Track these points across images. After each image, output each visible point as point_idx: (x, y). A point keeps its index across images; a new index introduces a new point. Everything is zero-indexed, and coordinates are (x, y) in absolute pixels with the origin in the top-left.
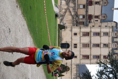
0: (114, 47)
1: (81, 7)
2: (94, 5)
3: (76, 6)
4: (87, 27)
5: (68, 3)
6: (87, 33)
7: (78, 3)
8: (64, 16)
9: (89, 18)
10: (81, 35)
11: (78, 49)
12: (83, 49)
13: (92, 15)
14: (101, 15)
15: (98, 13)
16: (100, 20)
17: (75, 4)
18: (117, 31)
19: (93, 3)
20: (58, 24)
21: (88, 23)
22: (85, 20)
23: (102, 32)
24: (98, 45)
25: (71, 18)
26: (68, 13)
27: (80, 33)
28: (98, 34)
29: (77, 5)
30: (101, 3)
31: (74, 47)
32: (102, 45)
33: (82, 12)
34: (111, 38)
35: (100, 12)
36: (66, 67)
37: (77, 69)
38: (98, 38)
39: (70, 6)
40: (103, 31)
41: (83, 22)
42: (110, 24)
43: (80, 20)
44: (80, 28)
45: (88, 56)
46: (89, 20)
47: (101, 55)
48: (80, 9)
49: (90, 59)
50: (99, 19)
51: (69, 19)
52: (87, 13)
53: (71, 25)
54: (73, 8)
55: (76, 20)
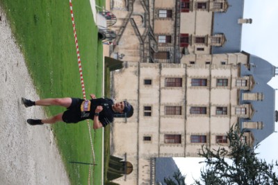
0: (243, 115)
1: (163, 14)
2: (194, 11)
3: (149, 14)
4: (176, 65)
5: (131, 5)
6: (176, 79)
7: (154, 4)
8: (120, 36)
9: (181, 41)
10: (163, 85)
11: (154, 118)
12: (166, 119)
13: (190, 35)
14: (212, 35)
15: (203, 31)
16: (209, 47)
17: (148, 10)
18: (249, 75)
19: (191, 5)
20: (106, 58)
21: (179, 55)
22: (172, 48)
23: (214, 77)
24: (203, 110)
25: (139, 42)
26: (129, 30)
27: (160, 80)
28: (203, 82)
29: (153, 9)
30: (212, 5)
31: (145, 113)
32: (213, 110)
33: (164, 27)
34: (234, 91)
35: (210, 29)
36: (125, 163)
37: (151, 169)
38: (203, 91)
39: (134, 11)
40: (216, 76)
41: (168, 53)
42: (233, 58)
43: (159, 48)
44: (160, 67)
45: (180, 136)
46: (181, 48)
47: (210, 133)
48: (159, 21)
49: (183, 143)
50: (207, 45)
51: (132, 45)
52: (178, 29)
53: (139, 58)
54: (143, 16)
55: (150, 47)
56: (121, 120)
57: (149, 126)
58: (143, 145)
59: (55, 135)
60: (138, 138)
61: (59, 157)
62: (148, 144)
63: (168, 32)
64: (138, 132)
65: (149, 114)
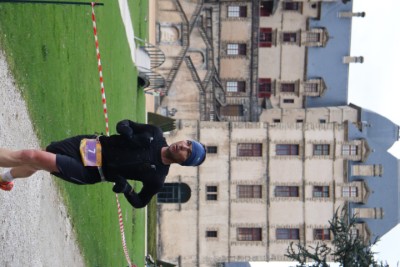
0: (353, 198)
1: (233, 50)
2: (278, 46)
3: (212, 50)
4: (253, 124)
5: (185, 38)
6: (253, 144)
7: (219, 35)
8: (171, 82)
9: (261, 90)
10: (234, 153)
11: (222, 203)
12: (240, 204)
13: (273, 80)
14: (305, 80)
15: (292, 74)
16: (301, 98)
17: (211, 43)
18: (360, 139)
19: (273, 36)
20: (150, 114)
21: (257, 109)
22: (247, 99)
23: (310, 142)
24: (294, 191)
25: (197, 90)
26: (183, 73)
27: (229, 147)
28: (293, 149)
29: (219, 42)
30: (304, 36)
31: (208, 195)
32: (309, 191)
33: (235, 68)
34: (339, 162)
35: (302, 71)
38: (293, 162)
39: (192, 46)
40: (313, 140)
41: (241, 107)
42: (336, 114)
43: (228, 99)
44: (230, 128)
45: (260, 230)
46: (260, 100)
47: (304, 224)
48: (227, 60)
49: (265, 240)
50: (298, 95)
51: (188, 95)
52: (255, 73)
53: (198, 114)
54: (204, 54)
55: (214, 98)
56: (173, 206)
57: (213, 215)
58: (205, 243)
59: (73, 226)
60: (198, 233)
61: (80, 259)
62: (212, 241)
63: (241, 76)
64: (198, 224)
65: (214, 198)
